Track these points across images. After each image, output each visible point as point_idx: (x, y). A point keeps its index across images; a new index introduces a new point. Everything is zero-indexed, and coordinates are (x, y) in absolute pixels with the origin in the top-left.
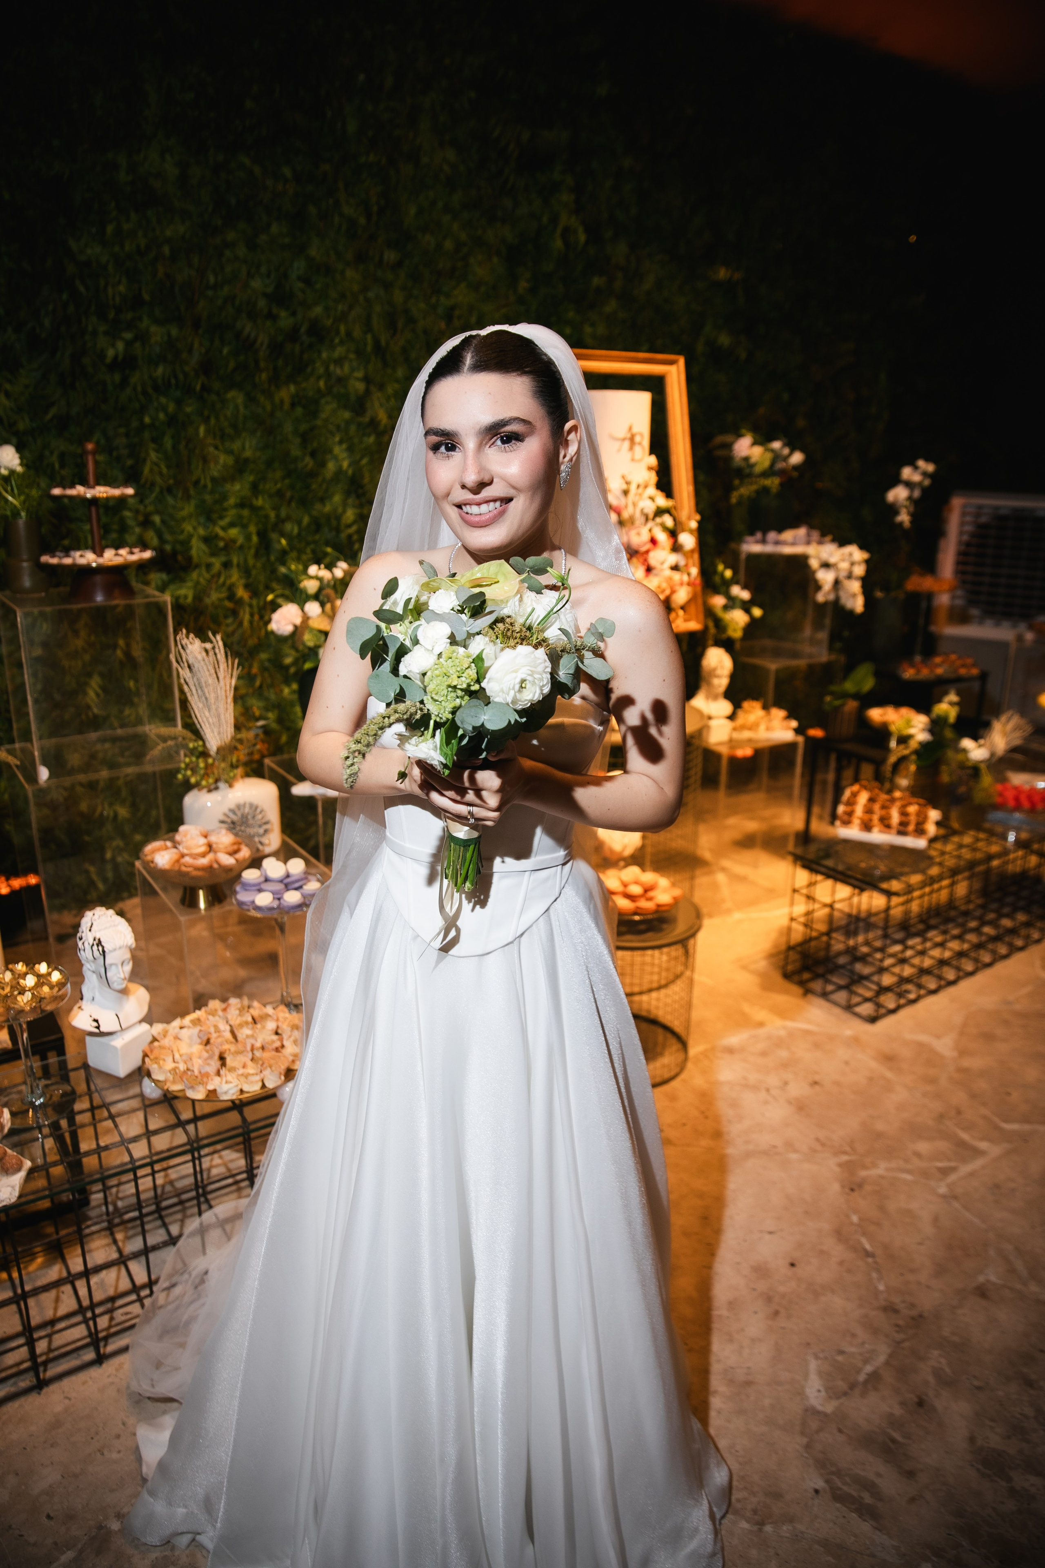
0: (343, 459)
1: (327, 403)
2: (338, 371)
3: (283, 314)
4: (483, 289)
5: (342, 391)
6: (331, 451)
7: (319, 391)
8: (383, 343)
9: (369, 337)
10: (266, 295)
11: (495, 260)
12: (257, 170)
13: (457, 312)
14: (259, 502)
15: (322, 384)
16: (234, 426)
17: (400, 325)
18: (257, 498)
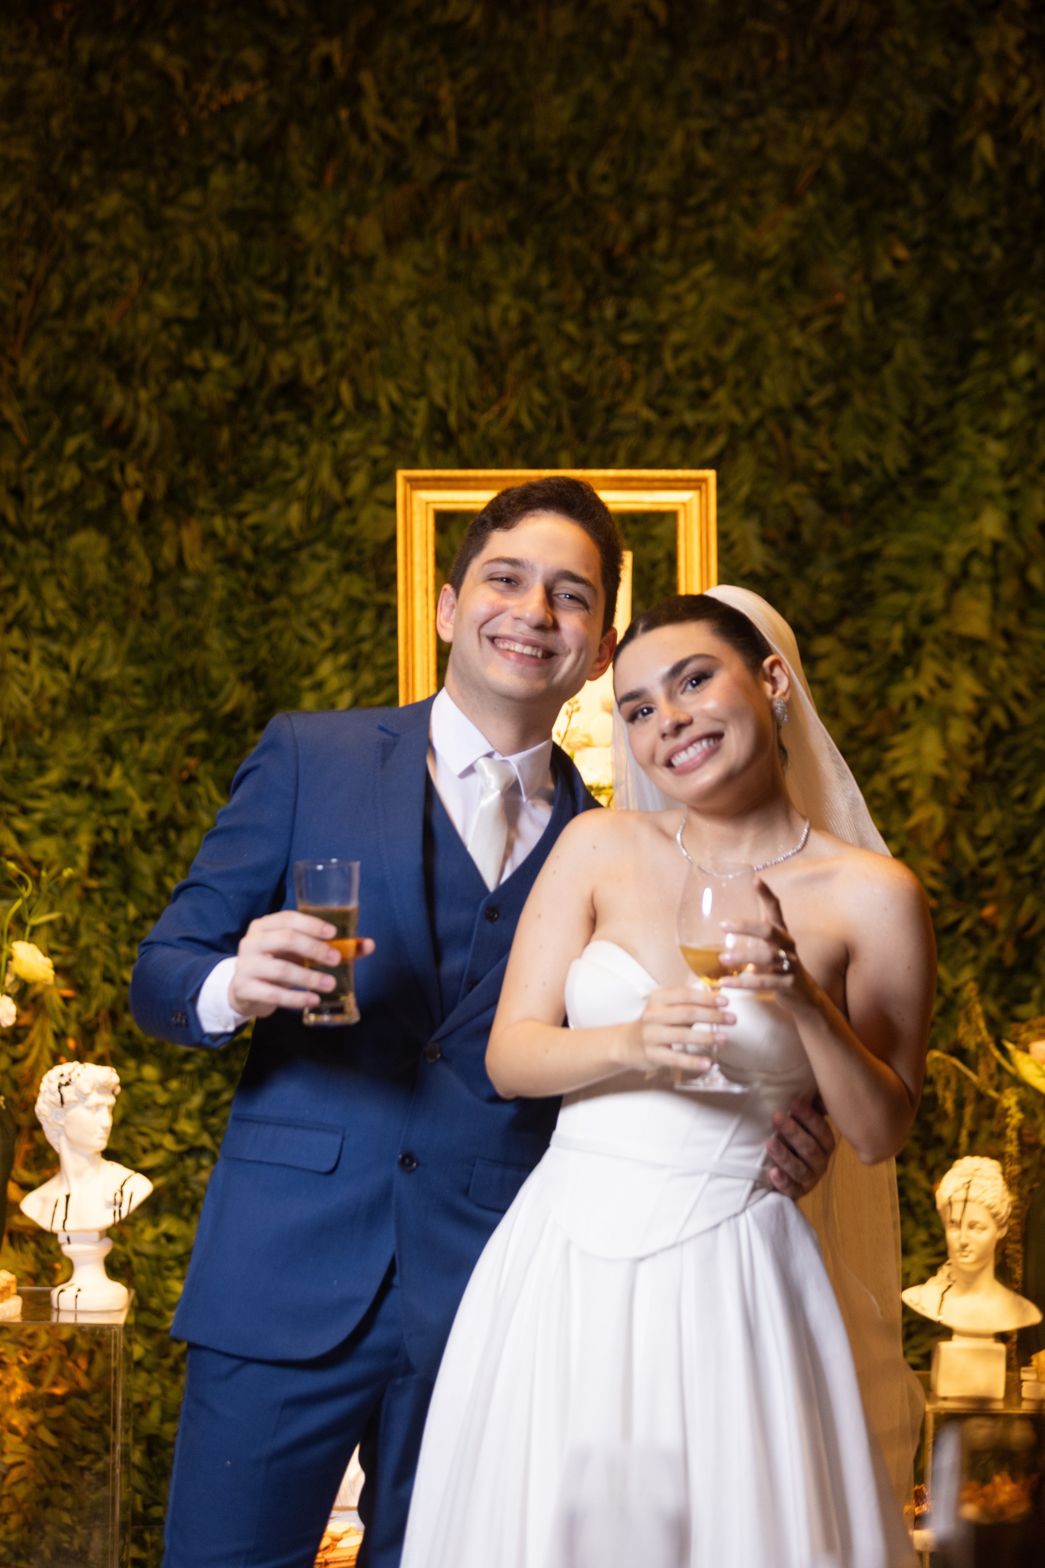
0: (340, 691)
1: (316, 557)
2: (335, 490)
3: (219, 361)
4: (764, 276)
5: (350, 531)
6: (310, 670)
7: (288, 533)
8: (452, 419)
9: (422, 405)
10: (181, 321)
11: (811, 200)
12: (175, 66)
13: (677, 336)
14: (115, 780)
15: (295, 514)
16: (80, 611)
17: (510, 378)
18: (108, 773)
